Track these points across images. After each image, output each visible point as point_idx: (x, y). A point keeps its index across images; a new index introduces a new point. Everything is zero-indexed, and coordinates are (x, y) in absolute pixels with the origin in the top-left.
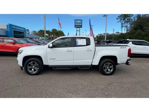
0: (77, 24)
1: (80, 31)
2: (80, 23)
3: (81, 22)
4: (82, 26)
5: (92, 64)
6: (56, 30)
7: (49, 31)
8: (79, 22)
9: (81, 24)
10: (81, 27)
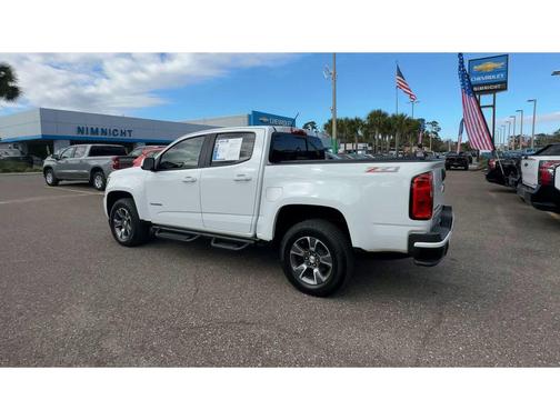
0: (479, 79)
1: (493, 106)
2: (495, 71)
3: (499, 65)
4: (506, 82)
5: (255, 236)
6: (385, 115)
7: (357, 120)
8: (490, 65)
9: (500, 76)
10: (505, 89)
